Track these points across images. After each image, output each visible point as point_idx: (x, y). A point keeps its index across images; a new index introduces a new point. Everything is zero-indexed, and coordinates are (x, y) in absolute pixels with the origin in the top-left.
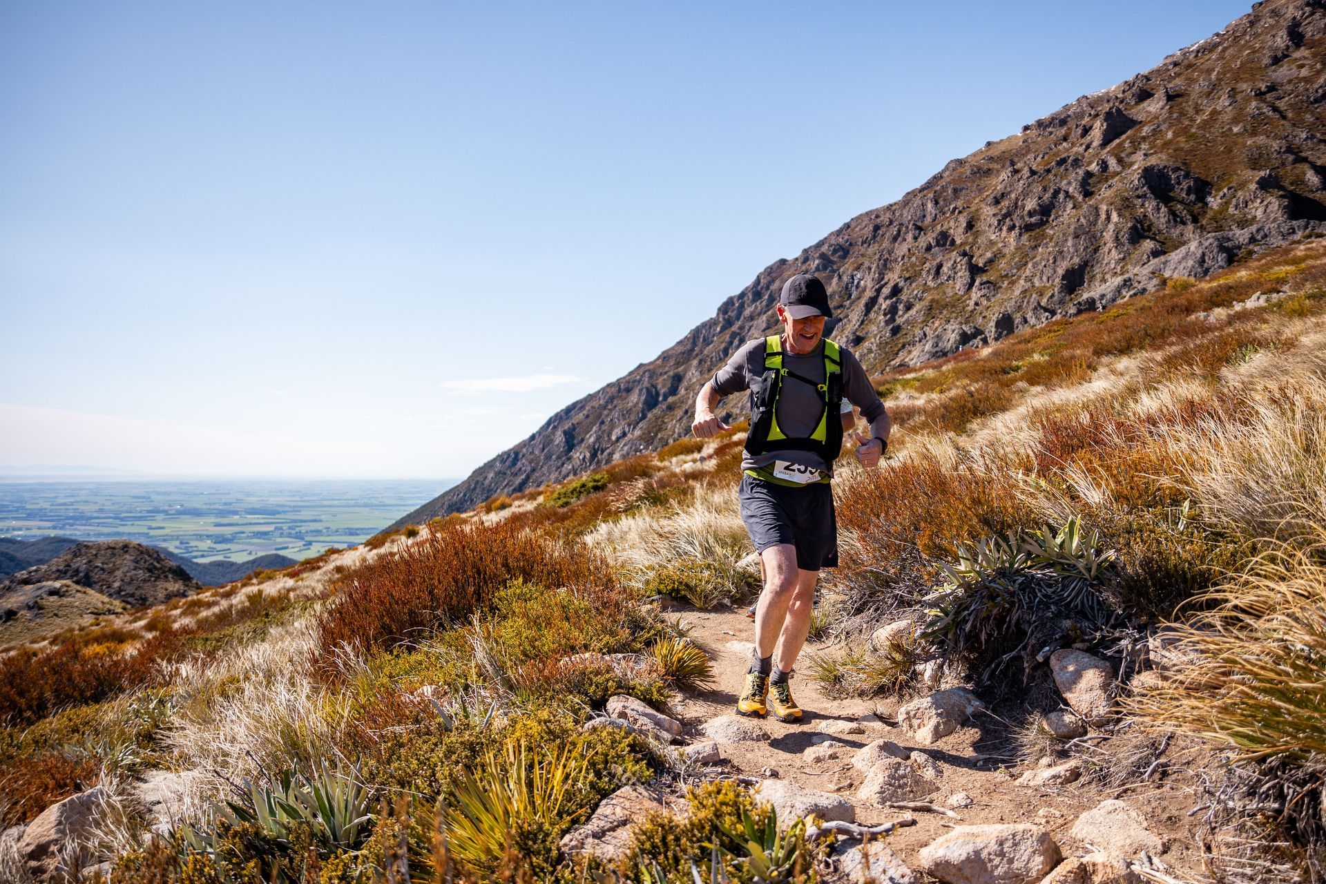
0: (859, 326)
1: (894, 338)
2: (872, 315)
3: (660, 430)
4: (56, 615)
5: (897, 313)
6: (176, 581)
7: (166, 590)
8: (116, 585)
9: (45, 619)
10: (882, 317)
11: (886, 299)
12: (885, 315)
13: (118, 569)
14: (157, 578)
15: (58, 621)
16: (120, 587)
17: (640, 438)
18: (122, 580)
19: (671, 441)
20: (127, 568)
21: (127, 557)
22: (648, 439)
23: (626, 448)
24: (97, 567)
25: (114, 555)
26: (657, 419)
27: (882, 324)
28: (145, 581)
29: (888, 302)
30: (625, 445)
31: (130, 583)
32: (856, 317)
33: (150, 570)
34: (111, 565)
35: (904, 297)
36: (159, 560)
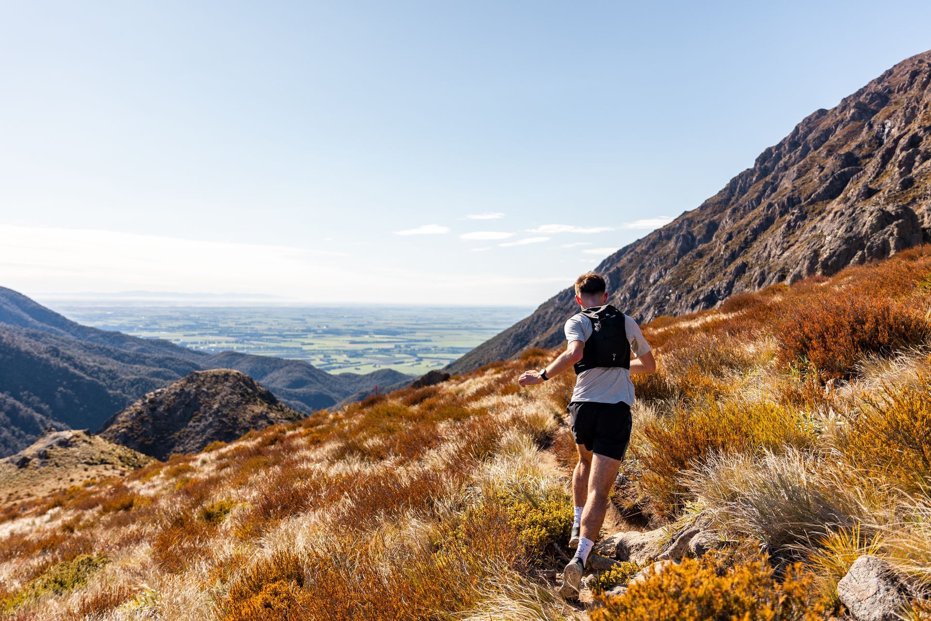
0: (874, 178)
1: (905, 192)
2: (889, 167)
3: (689, 275)
4: (57, 465)
5: (913, 164)
6: (262, 404)
7: (253, 412)
8: (216, 406)
9: (47, 467)
10: (897, 169)
11: (902, 150)
12: (900, 167)
13: (218, 394)
14: (247, 402)
15: (57, 470)
16: (218, 409)
17: (670, 283)
18: (220, 403)
19: (695, 287)
20: (224, 393)
21: (228, 384)
22: (675, 284)
23: (656, 292)
24: (203, 391)
25: (216, 382)
26: (687, 265)
27: (897, 176)
28: (238, 404)
29: (904, 153)
30: (655, 290)
31: (225, 406)
32: (872, 169)
33: (242, 395)
34: (214, 390)
35: (922, 148)
36: (253, 386)
